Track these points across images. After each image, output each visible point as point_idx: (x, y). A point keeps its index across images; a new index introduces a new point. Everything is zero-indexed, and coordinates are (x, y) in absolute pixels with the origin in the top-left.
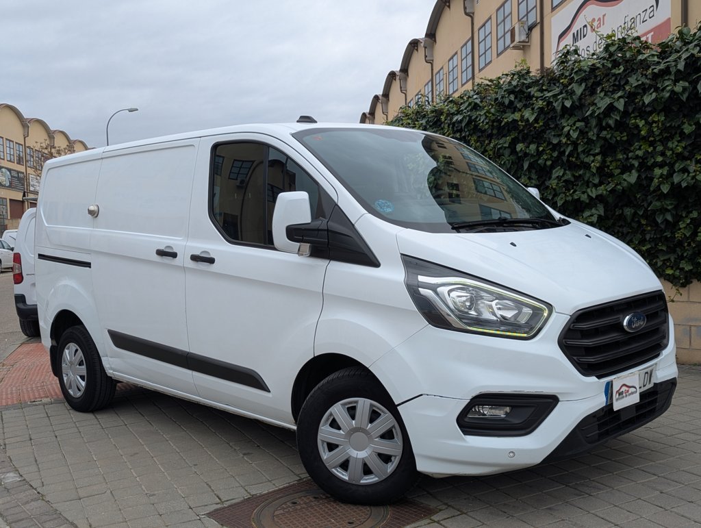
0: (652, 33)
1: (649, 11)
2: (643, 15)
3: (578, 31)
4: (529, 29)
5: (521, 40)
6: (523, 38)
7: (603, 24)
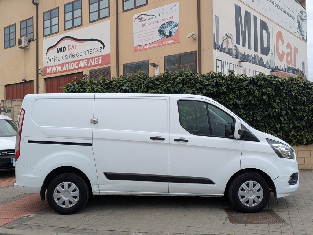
0: (101, 57)
1: (99, 49)
2: (97, 49)
3: (60, 48)
4: (28, 41)
5: (25, 45)
6: (26, 44)
7: (75, 48)
